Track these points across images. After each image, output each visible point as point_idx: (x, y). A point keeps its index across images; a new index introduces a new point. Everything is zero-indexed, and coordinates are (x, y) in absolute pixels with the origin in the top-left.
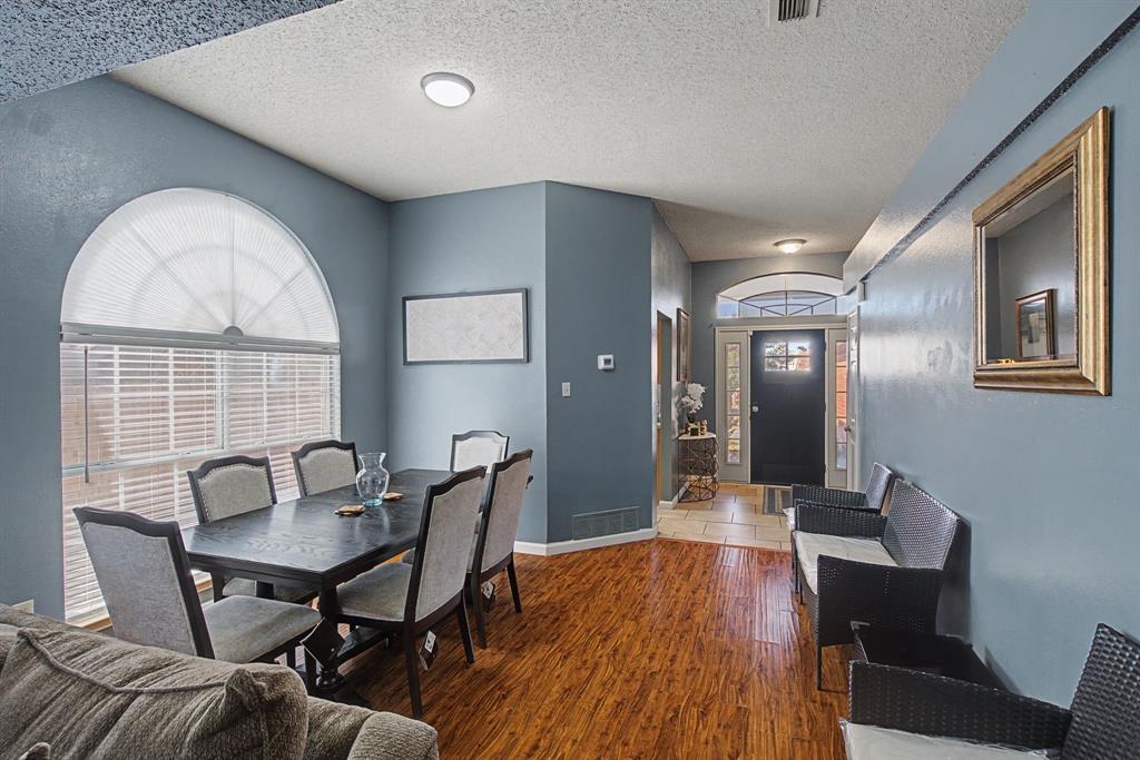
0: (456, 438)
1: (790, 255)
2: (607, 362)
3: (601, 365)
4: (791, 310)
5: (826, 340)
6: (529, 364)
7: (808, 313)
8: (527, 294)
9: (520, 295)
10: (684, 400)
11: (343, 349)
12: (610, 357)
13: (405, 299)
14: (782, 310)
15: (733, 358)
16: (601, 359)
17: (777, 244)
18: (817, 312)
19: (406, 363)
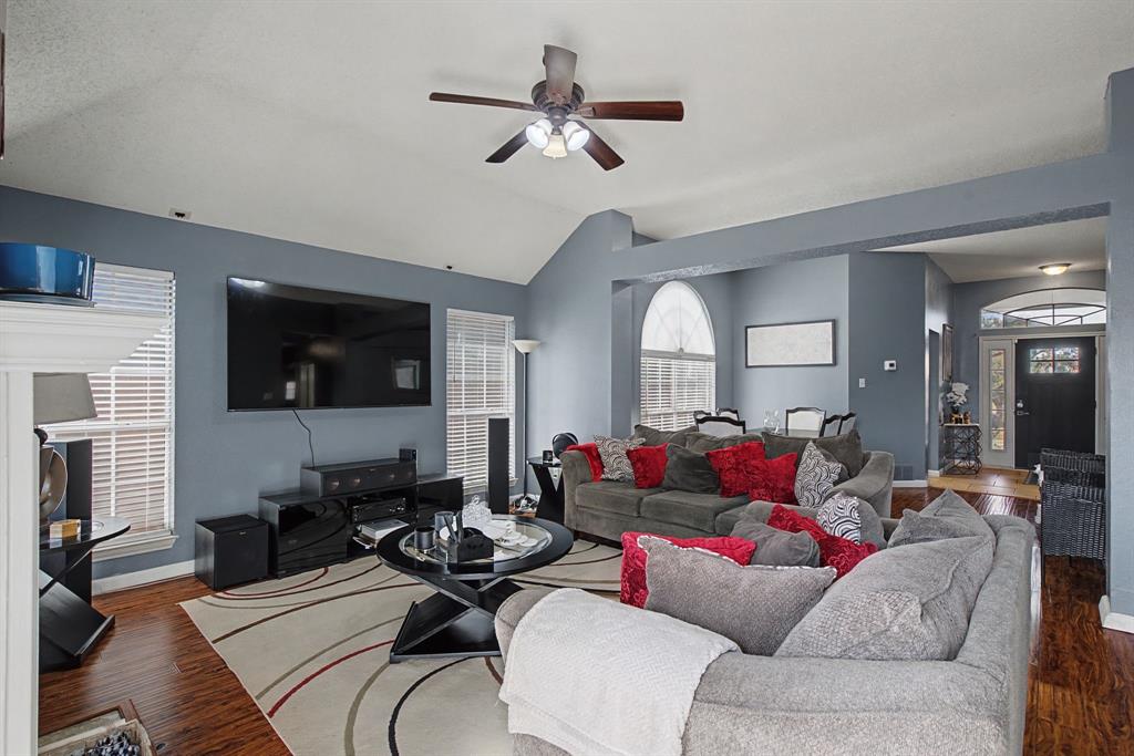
0: (788, 412)
1: (1055, 277)
2: (891, 365)
3: (887, 367)
4: (1058, 321)
5: (1097, 346)
6: (837, 367)
7: (1078, 322)
8: (835, 323)
9: (830, 324)
10: (948, 396)
11: (717, 358)
12: (894, 362)
13: (747, 327)
14: (1049, 321)
15: (998, 361)
16: (887, 363)
17: (1041, 268)
18: (1086, 321)
19: (747, 367)
